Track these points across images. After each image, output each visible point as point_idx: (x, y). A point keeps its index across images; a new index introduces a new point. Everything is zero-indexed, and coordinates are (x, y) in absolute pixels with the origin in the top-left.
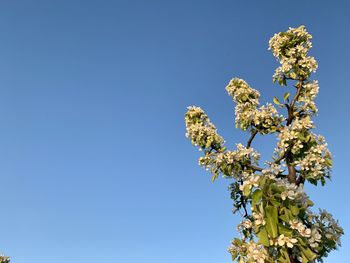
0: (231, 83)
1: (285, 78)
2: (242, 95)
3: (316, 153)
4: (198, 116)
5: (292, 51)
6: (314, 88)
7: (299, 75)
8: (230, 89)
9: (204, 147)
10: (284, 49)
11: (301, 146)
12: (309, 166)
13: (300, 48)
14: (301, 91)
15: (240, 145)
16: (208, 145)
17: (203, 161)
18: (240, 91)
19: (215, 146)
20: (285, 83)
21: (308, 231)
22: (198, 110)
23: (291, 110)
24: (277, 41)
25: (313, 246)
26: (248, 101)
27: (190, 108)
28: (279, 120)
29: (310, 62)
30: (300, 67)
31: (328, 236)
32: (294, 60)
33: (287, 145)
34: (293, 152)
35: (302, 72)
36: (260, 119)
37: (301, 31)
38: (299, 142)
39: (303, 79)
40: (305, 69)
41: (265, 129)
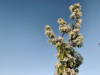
0: (59, 20)
2: (61, 23)
3: (79, 38)
4: (48, 28)
5: (75, 10)
6: (80, 21)
7: (77, 17)
8: (58, 21)
9: (49, 37)
10: (73, 10)
11: (75, 36)
12: (77, 41)
13: (77, 9)
14: (77, 21)
15: (59, 36)
16: (50, 36)
17: (49, 41)
18: (61, 22)
19: (53, 37)
20: (73, 19)
21: (72, 57)
22: (49, 26)
23: (74, 27)
24: (71, 7)
25: (74, 62)
26: (63, 24)
27: (46, 26)
28: (71, 30)
29: (80, 13)
30: (77, 15)
31: (79, 60)
32: (75, 13)
33: (71, 36)
34: (73, 38)
35: (77, 16)
36: (65, 29)
37: (78, 5)
38: (75, 35)
39: (78, 18)
40: (78, 15)
41: (67, 32)
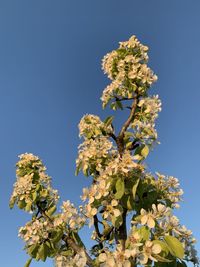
0: (82, 121)
1: (117, 100)
7: (133, 92)
17: (25, 232)
20: (120, 106)
22: (30, 156)
27: (21, 156)
32: (122, 74)
39: (138, 96)
